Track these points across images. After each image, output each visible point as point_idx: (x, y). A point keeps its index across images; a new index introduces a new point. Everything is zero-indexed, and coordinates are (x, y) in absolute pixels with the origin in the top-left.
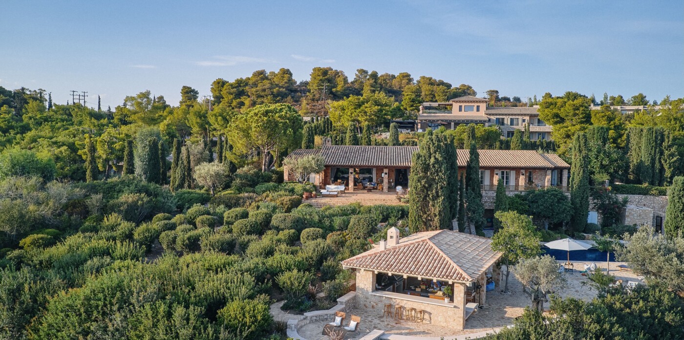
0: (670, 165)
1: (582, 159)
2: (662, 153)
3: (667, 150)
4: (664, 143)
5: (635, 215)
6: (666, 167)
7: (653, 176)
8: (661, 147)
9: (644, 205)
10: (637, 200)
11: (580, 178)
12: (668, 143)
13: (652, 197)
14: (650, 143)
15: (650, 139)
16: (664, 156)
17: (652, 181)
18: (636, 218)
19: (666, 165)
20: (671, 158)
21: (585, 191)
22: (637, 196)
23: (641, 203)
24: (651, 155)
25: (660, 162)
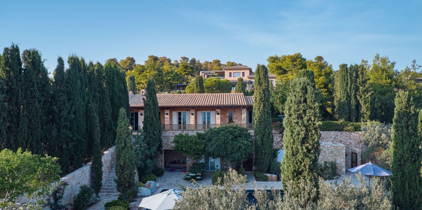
0: (365, 101)
1: (262, 92)
2: (357, 89)
3: (362, 86)
4: (358, 79)
5: (327, 152)
6: (362, 102)
7: (349, 113)
8: (356, 84)
9: (341, 141)
10: (333, 137)
11: (260, 113)
12: (362, 78)
13: (348, 133)
14: (344, 80)
15: (344, 76)
16: (359, 92)
17: (349, 117)
18: (328, 155)
19: (362, 100)
20: (366, 93)
21: (266, 126)
22: (332, 133)
23: (337, 139)
24: (346, 91)
25: (356, 98)
